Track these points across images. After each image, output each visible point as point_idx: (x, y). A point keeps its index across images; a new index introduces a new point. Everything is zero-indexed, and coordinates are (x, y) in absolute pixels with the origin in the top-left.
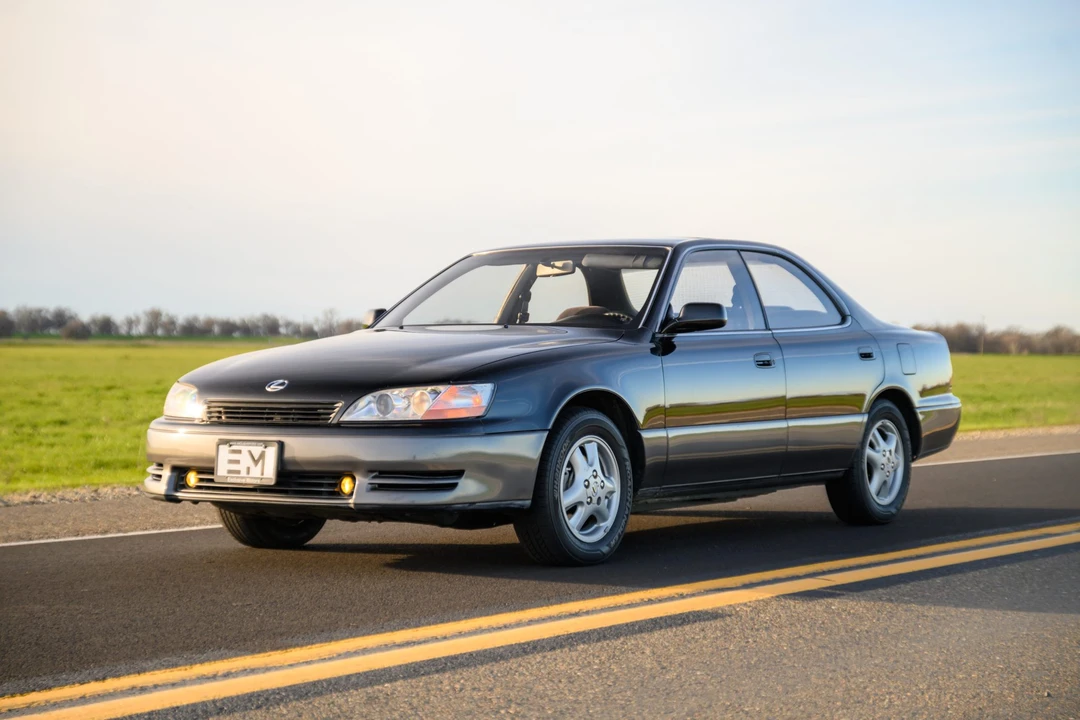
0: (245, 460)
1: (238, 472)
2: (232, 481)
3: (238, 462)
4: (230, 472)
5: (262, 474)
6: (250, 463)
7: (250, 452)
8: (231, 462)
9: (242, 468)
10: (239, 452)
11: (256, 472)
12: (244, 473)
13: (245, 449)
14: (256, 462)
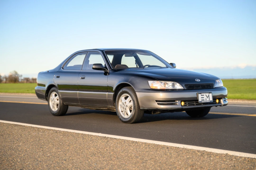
0: (205, 97)
1: (204, 100)
2: (203, 102)
3: (203, 98)
4: (202, 100)
5: (209, 100)
6: (206, 98)
7: (206, 95)
8: (202, 98)
9: (204, 99)
10: (203, 95)
11: (208, 99)
12: (205, 100)
13: (205, 94)
14: (207, 97)
